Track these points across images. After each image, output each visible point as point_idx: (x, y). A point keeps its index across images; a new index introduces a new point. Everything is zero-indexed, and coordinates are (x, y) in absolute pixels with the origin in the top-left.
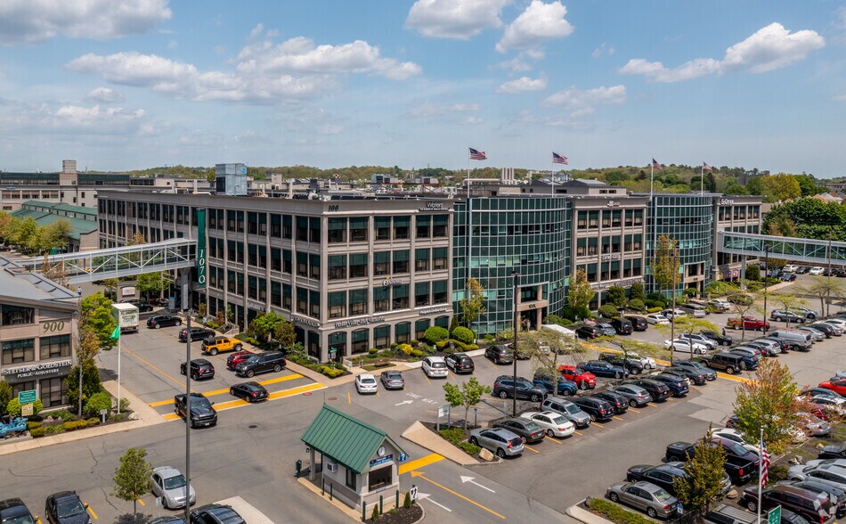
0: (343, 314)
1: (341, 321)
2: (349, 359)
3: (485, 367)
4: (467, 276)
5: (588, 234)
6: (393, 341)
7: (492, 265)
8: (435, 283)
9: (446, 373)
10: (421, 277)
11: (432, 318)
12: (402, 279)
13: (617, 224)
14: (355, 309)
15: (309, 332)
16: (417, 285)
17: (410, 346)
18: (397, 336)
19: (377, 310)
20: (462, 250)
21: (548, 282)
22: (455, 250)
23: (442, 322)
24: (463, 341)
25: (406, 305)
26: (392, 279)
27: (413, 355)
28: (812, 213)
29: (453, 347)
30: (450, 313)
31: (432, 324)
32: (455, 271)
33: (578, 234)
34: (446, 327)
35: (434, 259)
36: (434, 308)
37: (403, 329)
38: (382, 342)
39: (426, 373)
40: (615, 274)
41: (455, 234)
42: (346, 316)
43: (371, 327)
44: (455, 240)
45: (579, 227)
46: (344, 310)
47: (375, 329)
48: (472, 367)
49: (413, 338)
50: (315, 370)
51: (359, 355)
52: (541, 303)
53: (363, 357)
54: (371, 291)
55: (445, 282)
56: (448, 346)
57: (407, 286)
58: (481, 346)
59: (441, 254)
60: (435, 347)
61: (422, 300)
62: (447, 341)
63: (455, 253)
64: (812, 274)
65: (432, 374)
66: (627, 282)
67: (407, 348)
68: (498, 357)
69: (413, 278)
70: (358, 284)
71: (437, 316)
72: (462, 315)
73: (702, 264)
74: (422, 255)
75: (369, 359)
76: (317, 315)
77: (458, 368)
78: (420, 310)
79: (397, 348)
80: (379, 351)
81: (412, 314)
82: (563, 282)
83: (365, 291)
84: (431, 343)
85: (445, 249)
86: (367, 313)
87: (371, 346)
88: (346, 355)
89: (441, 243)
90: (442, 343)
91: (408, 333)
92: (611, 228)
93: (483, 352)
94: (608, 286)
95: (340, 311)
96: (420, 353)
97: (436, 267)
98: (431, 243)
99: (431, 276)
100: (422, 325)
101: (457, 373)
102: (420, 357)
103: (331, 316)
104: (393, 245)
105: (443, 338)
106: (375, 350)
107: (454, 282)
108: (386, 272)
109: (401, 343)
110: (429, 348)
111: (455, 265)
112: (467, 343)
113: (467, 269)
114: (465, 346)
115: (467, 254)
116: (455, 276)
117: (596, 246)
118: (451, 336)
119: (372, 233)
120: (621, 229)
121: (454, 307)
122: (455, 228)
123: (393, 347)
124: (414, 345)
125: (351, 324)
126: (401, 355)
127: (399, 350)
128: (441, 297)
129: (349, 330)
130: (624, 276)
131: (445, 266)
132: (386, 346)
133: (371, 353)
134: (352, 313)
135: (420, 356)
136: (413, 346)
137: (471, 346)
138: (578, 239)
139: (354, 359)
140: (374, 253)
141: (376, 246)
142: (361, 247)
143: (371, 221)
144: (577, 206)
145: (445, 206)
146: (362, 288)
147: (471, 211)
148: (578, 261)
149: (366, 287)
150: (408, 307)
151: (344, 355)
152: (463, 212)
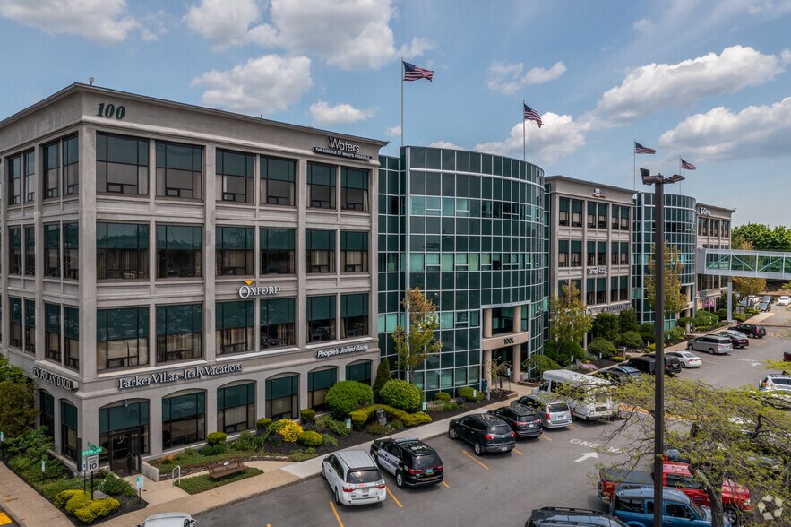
0: (143, 359)
1: (135, 376)
2: (153, 463)
3: (460, 466)
4: (403, 287)
5: (571, 234)
6: (261, 414)
7: (446, 267)
8: (346, 298)
9: (382, 495)
10: (320, 285)
11: (342, 365)
12: (279, 286)
13: (603, 225)
14: (172, 346)
15: (61, 400)
16: (310, 299)
17: (295, 422)
18: (270, 401)
19: (224, 350)
20: (393, 240)
21: (529, 302)
22: (381, 239)
23: (359, 372)
24: (401, 407)
25: (290, 340)
26: (257, 286)
27: (302, 444)
28: (759, 240)
29: (383, 421)
30: (373, 355)
31: (342, 377)
32: (381, 277)
34: (368, 381)
35: (344, 250)
36: (345, 346)
37: (282, 388)
38: (235, 416)
39: (333, 494)
40: (601, 298)
41: (382, 210)
42: (148, 363)
43: (211, 386)
44: (381, 220)
45: (561, 223)
46: (143, 349)
47: (221, 390)
48: (439, 473)
49: (304, 405)
50: (52, 500)
51: (180, 450)
52: (520, 336)
53: (189, 453)
54: (210, 307)
55: (364, 298)
56: (373, 418)
57: (291, 302)
58: (436, 416)
59: (357, 241)
60: (349, 425)
61: (320, 330)
62: (372, 408)
63: (381, 246)
64: (781, 305)
65: (346, 498)
66: (614, 308)
67: (290, 428)
68: (483, 440)
69: (304, 286)
70: (179, 292)
71: (349, 360)
72: (395, 358)
73: (692, 288)
74: (320, 241)
75: (205, 459)
76: (73, 363)
77: (407, 476)
78: (317, 350)
79: (269, 428)
80: (229, 438)
81: (300, 358)
82: (540, 304)
83: (197, 309)
84: (341, 416)
85: (364, 236)
86: (202, 355)
87: (212, 428)
88: (149, 453)
89: (356, 222)
90: (362, 414)
91: (294, 393)
92: (597, 229)
93: (442, 426)
94: (594, 314)
95: (133, 351)
96: (317, 437)
97: (348, 268)
98: (338, 221)
99: (338, 284)
100: (322, 379)
101: (404, 487)
102: (320, 448)
103: (109, 364)
104: (258, 216)
105: (362, 403)
106: (221, 434)
107: (381, 297)
108: (246, 270)
109: (281, 416)
110: (335, 425)
111: (382, 266)
112: (410, 411)
113: (403, 275)
114: (407, 417)
115: (403, 248)
116: (381, 287)
117: (580, 253)
118: (379, 399)
119: (213, 185)
120: (608, 233)
121: (381, 345)
122: (382, 200)
123: (262, 427)
124: (307, 421)
125: (161, 380)
126: (277, 446)
127: (273, 433)
128: (357, 324)
129: (156, 396)
130: (612, 300)
131: (364, 267)
132: (246, 424)
133: (211, 444)
134: (164, 357)
135: (317, 446)
136: (303, 422)
137: (419, 416)
138: (560, 241)
139: (166, 462)
140: (217, 227)
141: (221, 213)
142: (187, 212)
143: (210, 156)
144: (561, 190)
145: (362, 152)
146: (188, 300)
147: (409, 169)
148: (562, 274)
149: (199, 299)
150: (294, 343)
151: (143, 452)
152: (395, 172)
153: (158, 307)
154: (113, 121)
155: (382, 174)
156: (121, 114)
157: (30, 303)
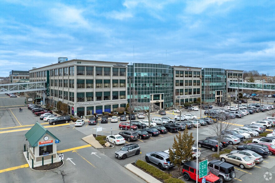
2: (86, 117)
5: (180, 79)
6: (103, 111)
8: (120, 92)
10: (115, 89)
11: (120, 104)
12: (107, 90)
13: (190, 76)
15: (72, 107)
16: (113, 92)
19: (97, 100)
20: (131, 81)
22: (128, 81)
23: (123, 105)
29: (125, 114)
30: (126, 102)
31: (119, 106)
32: (128, 88)
33: (176, 79)
34: (125, 107)
35: (120, 83)
36: (120, 101)
40: (190, 93)
41: (128, 75)
43: (95, 106)
44: (128, 77)
45: (176, 76)
49: (112, 110)
52: (161, 101)
54: (95, 93)
55: (124, 92)
57: (109, 92)
59: (123, 81)
66: (195, 96)
69: (112, 89)
70: (89, 90)
73: (222, 91)
76: (73, 101)
78: (114, 101)
83: (92, 93)
87: (95, 113)
89: (123, 78)
92: (188, 77)
94: (187, 97)
97: (121, 86)
98: (119, 78)
99: (119, 89)
100: (115, 106)
103: (78, 101)
104: (103, 77)
107: (128, 92)
113: (133, 88)
115: (133, 83)
116: (128, 90)
117: (183, 83)
118: (126, 110)
119: (95, 73)
120: (192, 78)
121: (128, 101)
122: (128, 73)
125: (86, 104)
129: (86, 107)
130: (194, 94)
131: (124, 86)
132: (101, 113)
134: (87, 101)
138: (176, 80)
140: (96, 80)
141: (97, 77)
142: (91, 77)
143: (95, 68)
144: (175, 69)
145: (124, 65)
146: (91, 92)
147: (134, 67)
148: (176, 88)
149: (93, 91)
150: (110, 100)
151: (84, 115)
152: (131, 69)
153: (86, 93)
154: (79, 64)
155: (128, 69)
156: (80, 63)
157: (62, 91)
